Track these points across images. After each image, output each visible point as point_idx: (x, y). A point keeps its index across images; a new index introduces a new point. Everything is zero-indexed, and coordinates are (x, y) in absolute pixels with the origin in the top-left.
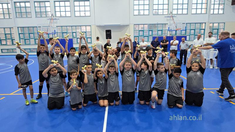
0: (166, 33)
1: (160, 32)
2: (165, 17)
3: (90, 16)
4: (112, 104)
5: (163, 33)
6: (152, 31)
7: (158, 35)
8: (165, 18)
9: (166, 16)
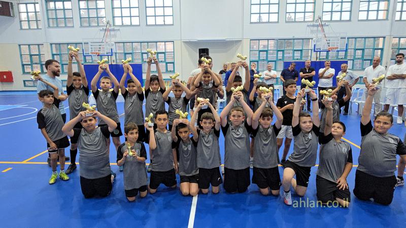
0: (310, 55)
1: (297, 54)
2: (308, 26)
3: (173, 25)
4: (205, 191)
5: (303, 55)
6: (283, 51)
7: (294, 59)
8: (308, 28)
9: (309, 24)
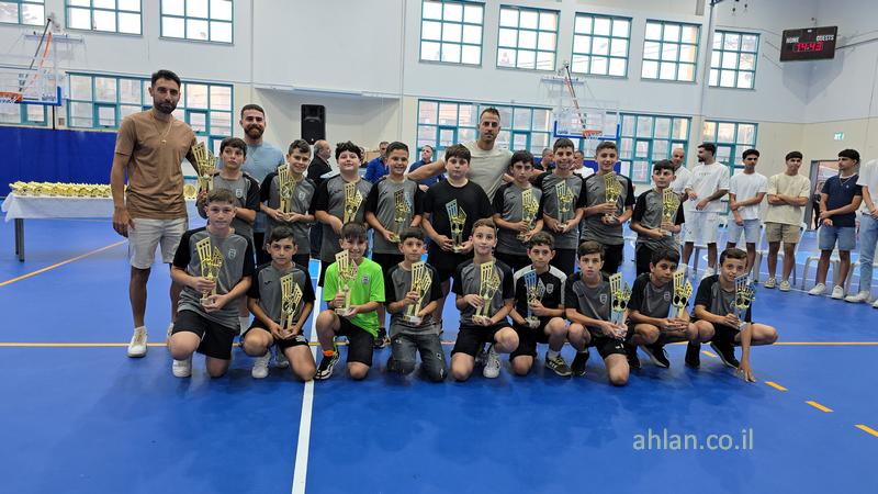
1: (520, 141)
2: (543, 80)
3: (231, 44)
5: (532, 143)
8: (542, 84)
9: (545, 76)
